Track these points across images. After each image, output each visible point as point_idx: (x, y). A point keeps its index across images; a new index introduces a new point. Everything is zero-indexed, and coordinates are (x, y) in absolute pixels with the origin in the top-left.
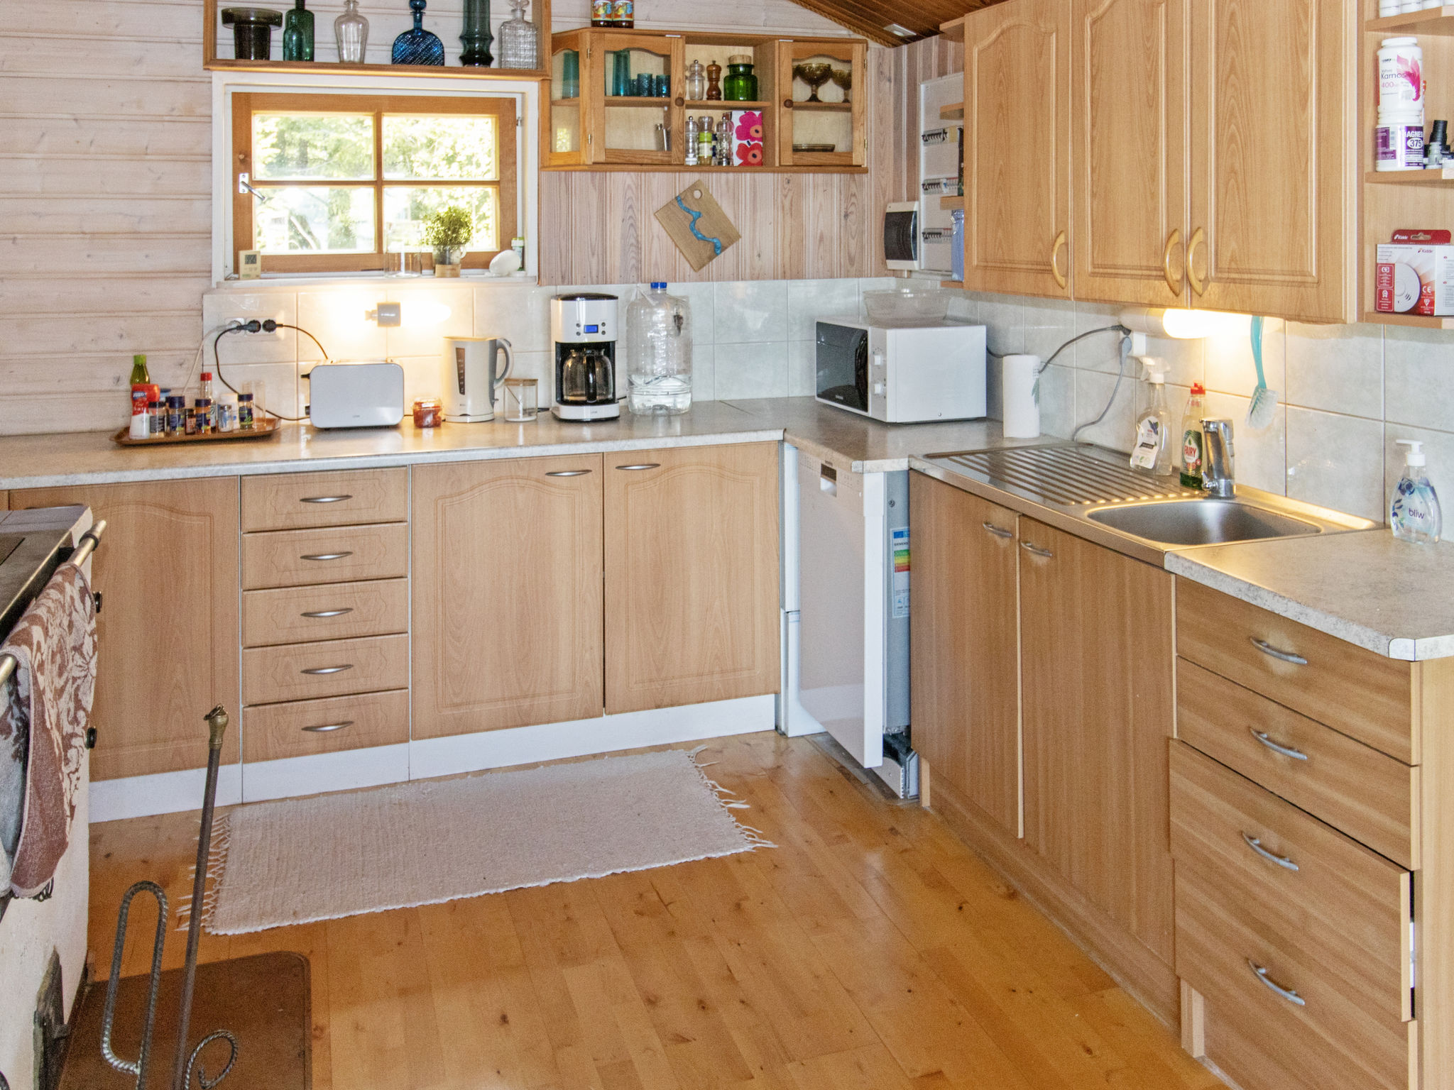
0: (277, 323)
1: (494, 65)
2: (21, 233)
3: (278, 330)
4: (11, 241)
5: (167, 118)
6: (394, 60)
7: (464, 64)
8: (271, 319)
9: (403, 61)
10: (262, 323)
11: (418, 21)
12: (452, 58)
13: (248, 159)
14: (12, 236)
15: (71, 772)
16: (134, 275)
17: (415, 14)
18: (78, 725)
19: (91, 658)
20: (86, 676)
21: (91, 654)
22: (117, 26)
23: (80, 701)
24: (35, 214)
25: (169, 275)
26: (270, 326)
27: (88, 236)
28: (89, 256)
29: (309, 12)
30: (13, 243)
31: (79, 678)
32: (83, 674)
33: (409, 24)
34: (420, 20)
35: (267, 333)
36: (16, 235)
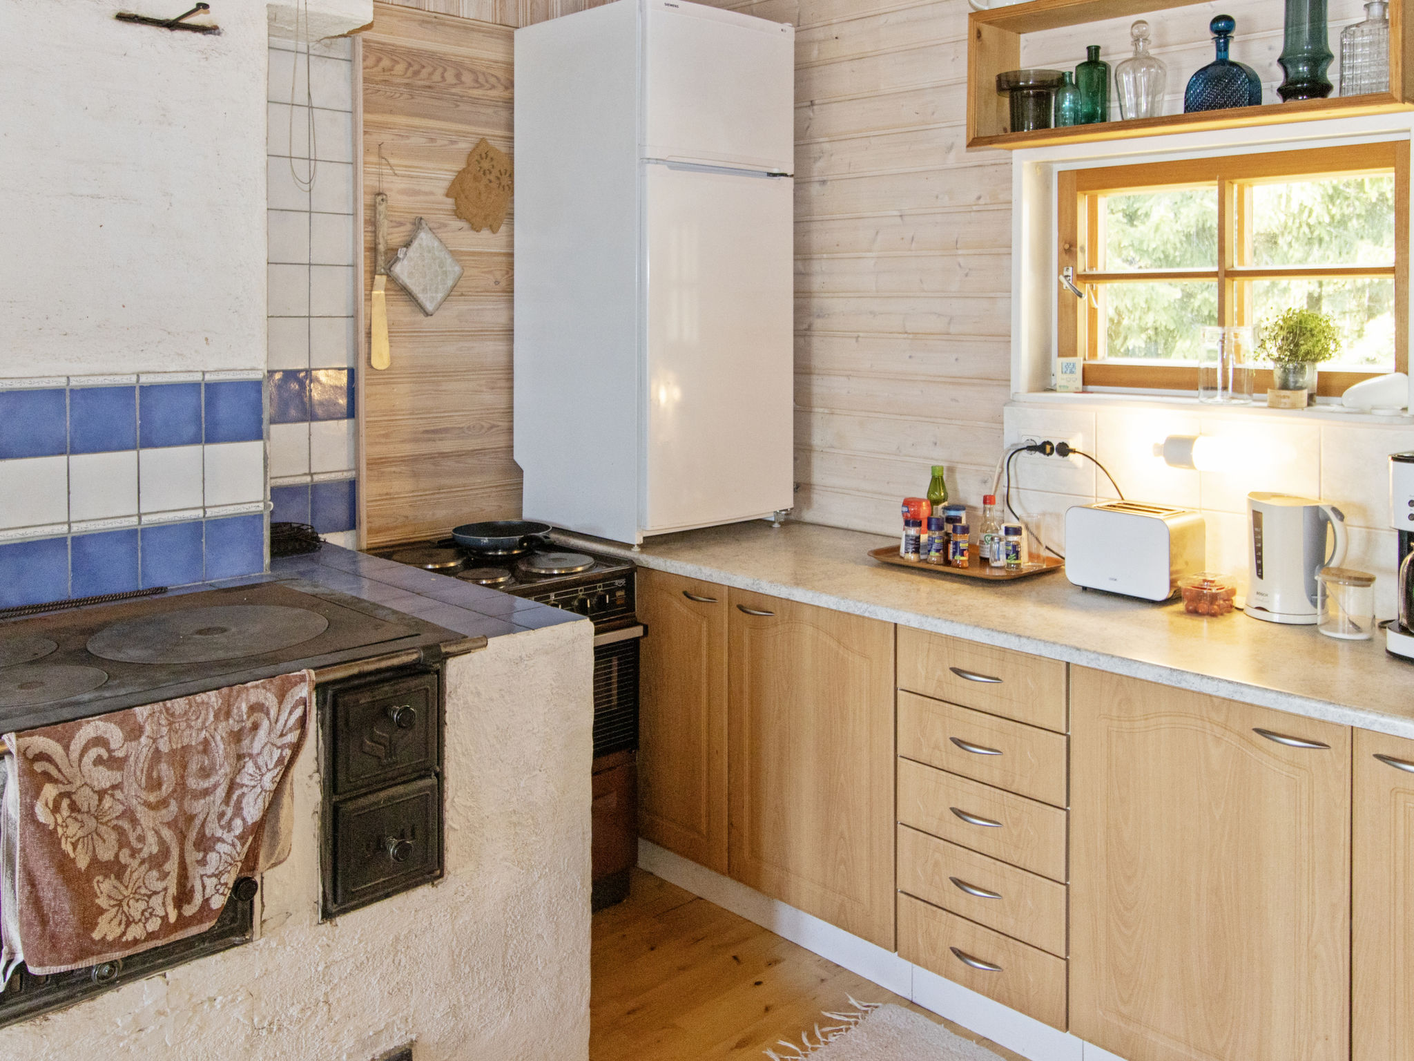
0: (1071, 446)
1: (1334, 94)
2: (863, 332)
3: (1071, 455)
4: (854, 340)
5: (975, 208)
6: (1187, 109)
7: (1285, 99)
8: (1065, 442)
9: (1199, 108)
10: (1055, 446)
11: (1223, 48)
12: (1270, 96)
13: (1072, 249)
14: (856, 334)
15: (206, 875)
16: (950, 380)
17: (1217, 40)
18: (229, 832)
19: (269, 770)
20: (254, 787)
21: (271, 766)
22: (933, 113)
23: (242, 809)
24: (871, 313)
25: (975, 381)
26: (1064, 450)
27: (911, 336)
28: (910, 357)
29: (1105, 65)
30: (857, 341)
31: (247, 786)
32: (253, 783)
33: (1211, 57)
34: (1226, 49)
35: (1061, 457)
36: (861, 334)
